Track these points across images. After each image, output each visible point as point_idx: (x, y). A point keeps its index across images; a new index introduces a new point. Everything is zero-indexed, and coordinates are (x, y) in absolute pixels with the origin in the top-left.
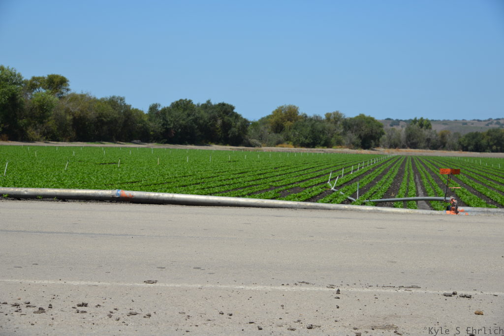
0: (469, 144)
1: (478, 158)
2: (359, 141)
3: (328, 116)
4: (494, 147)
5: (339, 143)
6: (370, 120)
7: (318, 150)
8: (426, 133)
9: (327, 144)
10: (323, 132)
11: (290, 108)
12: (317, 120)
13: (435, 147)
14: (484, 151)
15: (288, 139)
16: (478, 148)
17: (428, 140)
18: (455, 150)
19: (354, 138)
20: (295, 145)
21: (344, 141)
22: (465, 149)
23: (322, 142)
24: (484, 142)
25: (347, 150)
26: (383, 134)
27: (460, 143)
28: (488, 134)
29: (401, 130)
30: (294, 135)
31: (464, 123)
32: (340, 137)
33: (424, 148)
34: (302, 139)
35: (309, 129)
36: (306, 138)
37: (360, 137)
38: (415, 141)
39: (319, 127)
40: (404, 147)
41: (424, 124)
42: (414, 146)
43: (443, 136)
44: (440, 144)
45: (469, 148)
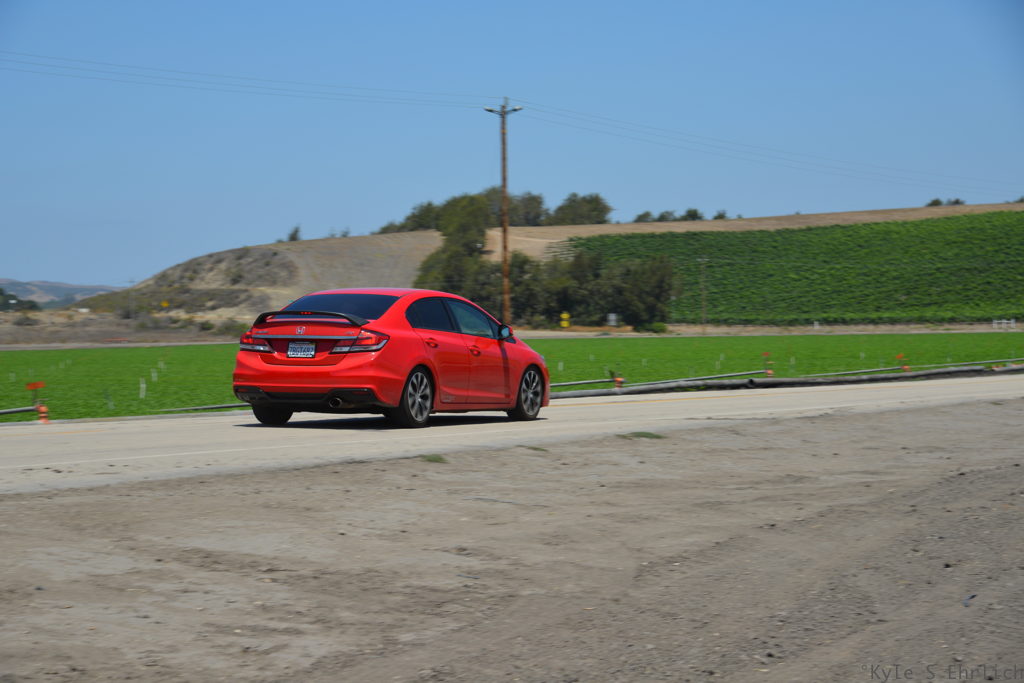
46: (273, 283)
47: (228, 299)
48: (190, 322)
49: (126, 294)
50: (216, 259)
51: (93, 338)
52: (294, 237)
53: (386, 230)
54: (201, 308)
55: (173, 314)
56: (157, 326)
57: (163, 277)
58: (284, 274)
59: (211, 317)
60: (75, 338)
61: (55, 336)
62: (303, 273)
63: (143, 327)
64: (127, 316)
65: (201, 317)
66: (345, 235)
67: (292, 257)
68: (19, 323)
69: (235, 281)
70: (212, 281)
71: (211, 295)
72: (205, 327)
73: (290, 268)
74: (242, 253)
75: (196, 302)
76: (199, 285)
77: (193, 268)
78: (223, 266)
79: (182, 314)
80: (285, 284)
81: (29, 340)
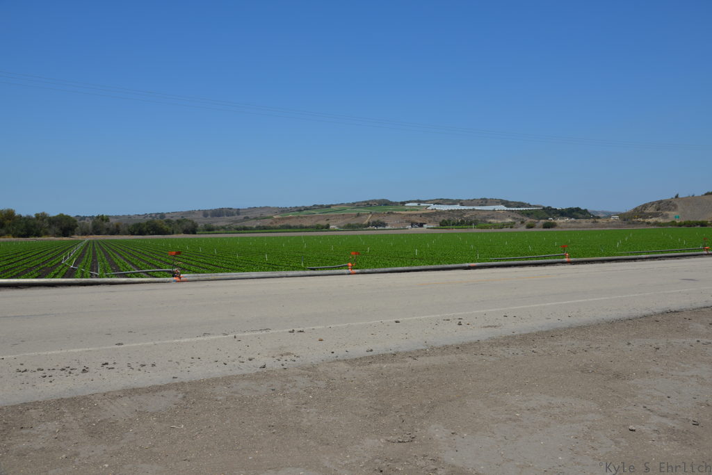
0: (135, 231)
1: (142, 240)
2: (61, 232)
3: (37, 216)
4: (151, 232)
5: (47, 234)
6: (68, 218)
7: (31, 239)
8: (106, 224)
9: (38, 235)
10: (34, 226)
11: (8, 211)
12: (29, 218)
13: (112, 234)
14: (144, 234)
15: (8, 233)
16: (141, 233)
17: (108, 229)
18: (126, 234)
19: (57, 230)
20: (14, 236)
21: (50, 232)
22: (133, 234)
23: (34, 234)
24: (145, 229)
25: (53, 238)
26: (77, 226)
27: (129, 230)
28: (147, 223)
29: (90, 223)
30: (13, 229)
31: (129, 217)
32: (47, 230)
33: (106, 234)
34: (19, 232)
35: (24, 224)
36: (22, 231)
37: (61, 229)
38: (99, 229)
39: (32, 223)
40: (91, 234)
41: (104, 219)
42: (98, 233)
43: (117, 226)
44: (116, 231)
45: (136, 233)
46: (670, 210)
47: (656, 215)
48: (644, 222)
49: (625, 214)
50: (652, 204)
51: (614, 227)
52: (677, 197)
53: (706, 194)
54: (647, 218)
55: (639, 219)
56: (634, 223)
57: (636, 208)
58: (673, 208)
59: (650, 220)
60: (609, 227)
61: (603, 226)
62: (679, 207)
63: (630, 223)
64: (625, 220)
65: (647, 220)
66: (693, 196)
67: (675, 202)
68: (593, 222)
69: (658, 210)
70: (651, 210)
71: (650, 214)
72: (648, 223)
73: (675, 206)
74: (660, 202)
75: (646, 216)
76: (647, 211)
77: (645, 206)
78: (654, 206)
79: (641, 220)
80: (673, 211)
81: (596, 227)
